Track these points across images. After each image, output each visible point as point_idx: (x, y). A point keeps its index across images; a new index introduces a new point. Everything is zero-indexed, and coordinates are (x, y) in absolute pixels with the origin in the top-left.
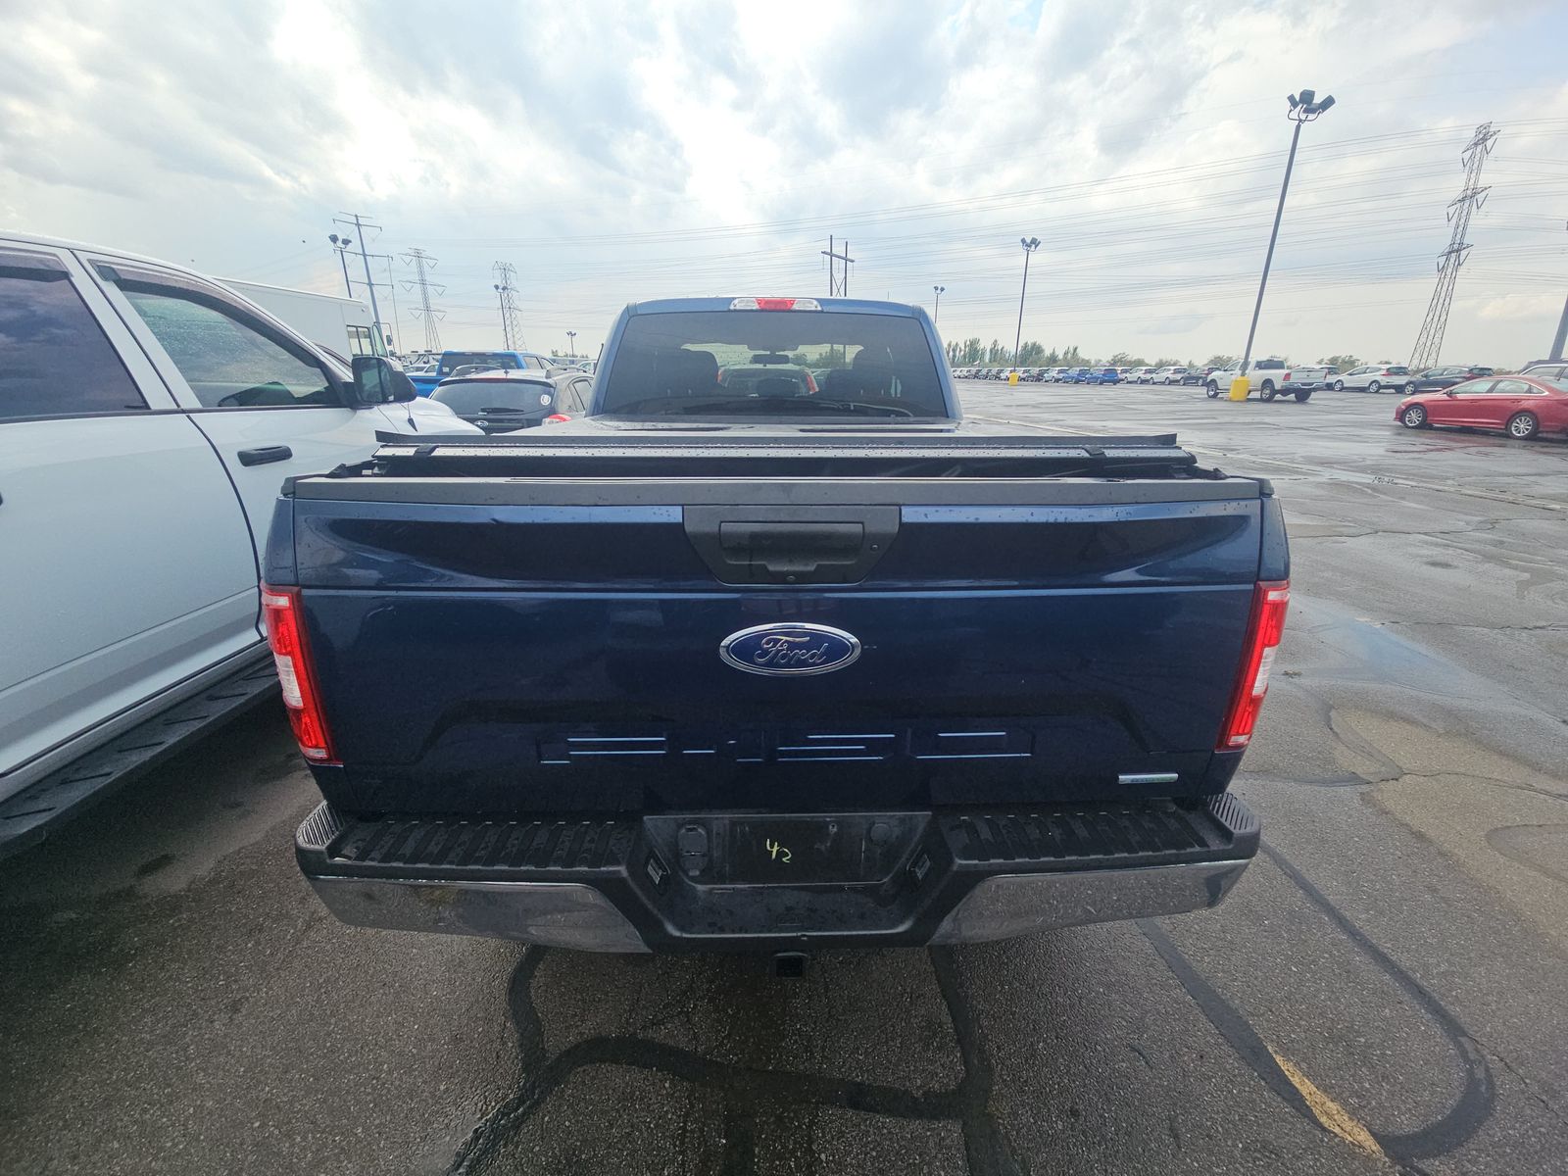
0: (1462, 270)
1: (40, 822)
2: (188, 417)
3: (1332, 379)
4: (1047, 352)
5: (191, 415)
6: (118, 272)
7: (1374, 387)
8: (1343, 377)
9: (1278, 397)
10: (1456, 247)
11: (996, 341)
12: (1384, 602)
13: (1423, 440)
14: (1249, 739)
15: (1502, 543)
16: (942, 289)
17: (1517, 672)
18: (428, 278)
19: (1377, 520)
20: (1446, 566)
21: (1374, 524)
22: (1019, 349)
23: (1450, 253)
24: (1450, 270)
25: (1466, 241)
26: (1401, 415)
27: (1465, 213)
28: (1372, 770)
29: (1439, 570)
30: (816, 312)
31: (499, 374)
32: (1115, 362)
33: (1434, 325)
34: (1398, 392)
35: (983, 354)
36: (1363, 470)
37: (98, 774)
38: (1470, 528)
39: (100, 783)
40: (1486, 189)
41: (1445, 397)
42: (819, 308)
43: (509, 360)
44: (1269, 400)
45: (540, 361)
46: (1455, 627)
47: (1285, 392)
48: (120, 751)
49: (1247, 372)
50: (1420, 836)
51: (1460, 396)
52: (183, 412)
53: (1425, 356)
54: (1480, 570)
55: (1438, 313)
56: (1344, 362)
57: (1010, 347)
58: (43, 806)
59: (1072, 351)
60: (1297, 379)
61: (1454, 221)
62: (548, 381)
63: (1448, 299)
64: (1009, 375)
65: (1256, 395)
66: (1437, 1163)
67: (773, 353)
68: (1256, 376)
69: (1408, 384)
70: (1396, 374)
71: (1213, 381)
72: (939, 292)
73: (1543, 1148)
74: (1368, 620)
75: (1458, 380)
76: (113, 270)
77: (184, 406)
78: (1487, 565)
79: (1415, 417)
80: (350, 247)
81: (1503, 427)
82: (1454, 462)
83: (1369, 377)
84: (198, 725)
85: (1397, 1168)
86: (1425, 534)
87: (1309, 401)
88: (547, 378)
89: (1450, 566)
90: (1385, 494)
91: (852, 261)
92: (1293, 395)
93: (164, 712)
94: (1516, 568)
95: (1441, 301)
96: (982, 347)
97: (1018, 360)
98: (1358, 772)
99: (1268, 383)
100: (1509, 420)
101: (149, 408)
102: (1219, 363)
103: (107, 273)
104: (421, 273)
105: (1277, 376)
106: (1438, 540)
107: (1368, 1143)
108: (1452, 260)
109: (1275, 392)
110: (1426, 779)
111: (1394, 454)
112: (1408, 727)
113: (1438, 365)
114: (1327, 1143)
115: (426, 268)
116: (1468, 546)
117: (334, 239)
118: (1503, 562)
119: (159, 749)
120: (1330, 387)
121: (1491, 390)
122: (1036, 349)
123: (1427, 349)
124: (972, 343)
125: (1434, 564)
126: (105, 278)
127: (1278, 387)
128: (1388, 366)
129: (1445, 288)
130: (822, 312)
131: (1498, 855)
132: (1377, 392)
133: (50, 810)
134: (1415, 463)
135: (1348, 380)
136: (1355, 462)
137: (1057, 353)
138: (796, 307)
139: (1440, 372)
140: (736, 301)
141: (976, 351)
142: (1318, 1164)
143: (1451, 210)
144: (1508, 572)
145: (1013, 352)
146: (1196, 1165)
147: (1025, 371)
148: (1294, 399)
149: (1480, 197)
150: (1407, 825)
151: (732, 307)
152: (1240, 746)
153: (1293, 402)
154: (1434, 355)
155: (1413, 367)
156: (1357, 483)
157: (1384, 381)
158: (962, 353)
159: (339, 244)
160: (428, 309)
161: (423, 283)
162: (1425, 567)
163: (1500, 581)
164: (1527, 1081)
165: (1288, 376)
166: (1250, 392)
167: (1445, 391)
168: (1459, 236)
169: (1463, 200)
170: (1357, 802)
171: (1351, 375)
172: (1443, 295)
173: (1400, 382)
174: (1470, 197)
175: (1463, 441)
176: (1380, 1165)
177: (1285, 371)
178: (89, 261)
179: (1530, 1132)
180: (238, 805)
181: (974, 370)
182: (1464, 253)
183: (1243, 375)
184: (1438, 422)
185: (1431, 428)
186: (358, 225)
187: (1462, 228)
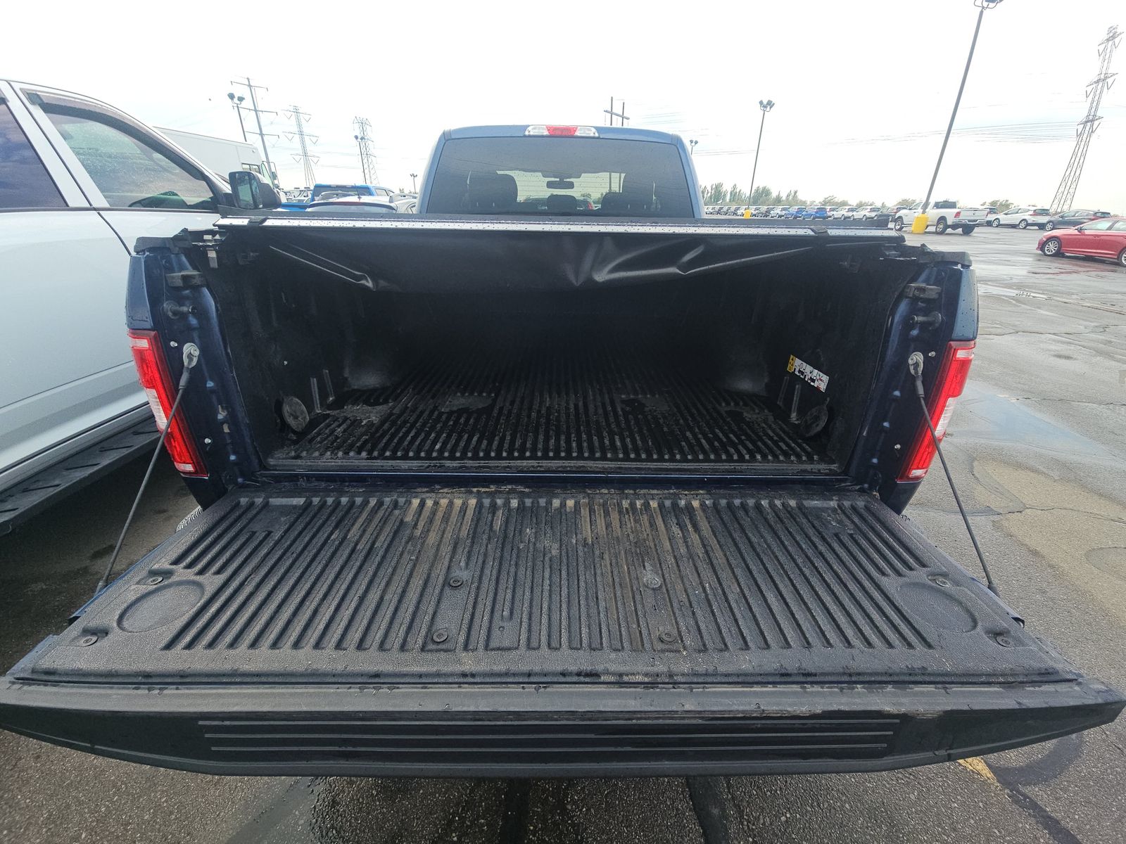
0: (1094, 136)
1: (6, 519)
2: (99, 213)
3: (991, 217)
4: (774, 195)
5: (100, 212)
6: (42, 98)
7: (1023, 225)
8: (1001, 216)
9: (949, 230)
10: (1091, 118)
11: (735, 185)
12: (1019, 383)
13: (1057, 265)
14: (925, 473)
15: (1110, 342)
16: (696, 143)
17: (1116, 436)
18: (306, 130)
19: (1019, 323)
20: (1068, 358)
21: (1015, 326)
22: (753, 191)
23: (1087, 122)
24: (1085, 136)
25: (1098, 114)
26: (1042, 246)
27: (1098, 92)
28: (1002, 505)
29: (1063, 361)
30: (594, 138)
31: (354, 199)
32: (825, 203)
33: (1071, 178)
34: (1040, 229)
35: (725, 195)
36: (1010, 286)
37: (48, 485)
38: (1087, 331)
39: (52, 491)
40: (1114, 74)
41: (1076, 232)
42: (597, 135)
43: (364, 190)
44: (942, 233)
45: (387, 192)
46: (1073, 403)
47: (954, 227)
48: (68, 469)
49: (927, 210)
50: (1035, 553)
51: (1087, 232)
52: (95, 209)
53: (1062, 202)
54: (1093, 361)
55: (1074, 169)
56: (1001, 204)
57: (746, 190)
58: (9, 507)
59: (793, 194)
60: (965, 217)
61: (1091, 96)
62: (392, 205)
63: (1082, 158)
64: (744, 212)
65: (932, 229)
66: (1037, 789)
67: (561, 180)
68: (934, 213)
69: (1049, 222)
70: (1040, 214)
71: (900, 217)
72: (693, 144)
73: (1119, 784)
74: (1007, 396)
75: (1085, 221)
76: (38, 95)
77: (95, 205)
78: (1098, 358)
79: (1052, 247)
80: (244, 104)
81: (1116, 257)
82: (1078, 282)
83: (1020, 216)
84: (125, 452)
85: (1006, 791)
86: (1054, 334)
87: (973, 234)
88: (390, 202)
89: (1072, 358)
90: (1025, 304)
91: (628, 119)
92: (961, 229)
93: (101, 441)
94: (1118, 361)
95: (1077, 159)
96: (724, 190)
97: (751, 200)
98: (991, 506)
99: (942, 219)
100: (1121, 252)
101: (67, 206)
102: (906, 205)
103: (34, 98)
104: (299, 125)
105: (949, 213)
106: (1064, 339)
107: (984, 772)
108: (1087, 128)
109: (947, 227)
110: (1043, 512)
111: (1035, 275)
112: (1032, 474)
113: (1071, 209)
114: (953, 770)
115: (303, 122)
116: (1085, 344)
117: (231, 96)
118: (1109, 355)
119: (96, 468)
120: (989, 224)
121: (1110, 228)
122: (766, 192)
123: (1064, 197)
124: (716, 187)
125: (1059, 356)
126: (33, 103)
127: (949, 222)
128: (1035, 208)
129: (1081, 150)
130: (598, 138)
131: (1093, 568)
132: (1025, 228)
133: (14, 510)
134: (1048, 282)
135: (1004, 219)
136: (1004, 280)
137: (781, 195)
138: (578, 133)
139: (1073, 214)
140: (530, 128)
141: (720, 193)
142: (946, 785)
143: (1089, 89)
144: (1114, 363)
145: (748, 194)
146: (853, 780)
147: (756, 209)
148: (962, 233)
149: (1110, 81)
150: (1026, 545)
151: (527, 133)
152: (918, 478)
153: (961, 235)
154: (1069, 202)
155: (1052, 211)
156: (1004, 296)
157: (1031, 219)
158: (709, 195)
159: (236, 100)
160: (305, 154)
161: (301, 134)
162: (1052, 358)
163: (1107, 370)
164: (1108, 733)
165: (958, 214)
166: (927, 226)
167: (1076, 227)
168: (1093, 110)
169: (1097, 82)
170: (989, 527)
171: (1006, 214)
172: (1079, 154)
173: (1041, 221)
174: (1103, 80)
175: (1085, 267)
176: (993, 788)
177: (955, 211)
178: (21, 89)
179: (1109, 771)
180: (164, 511)
181: (717, 207)
182: (1096, 123)
183: (924, 212)
184: (1068, 251)
185: (1063, 256)
186: (250, 86)
187: (1095, 105)
